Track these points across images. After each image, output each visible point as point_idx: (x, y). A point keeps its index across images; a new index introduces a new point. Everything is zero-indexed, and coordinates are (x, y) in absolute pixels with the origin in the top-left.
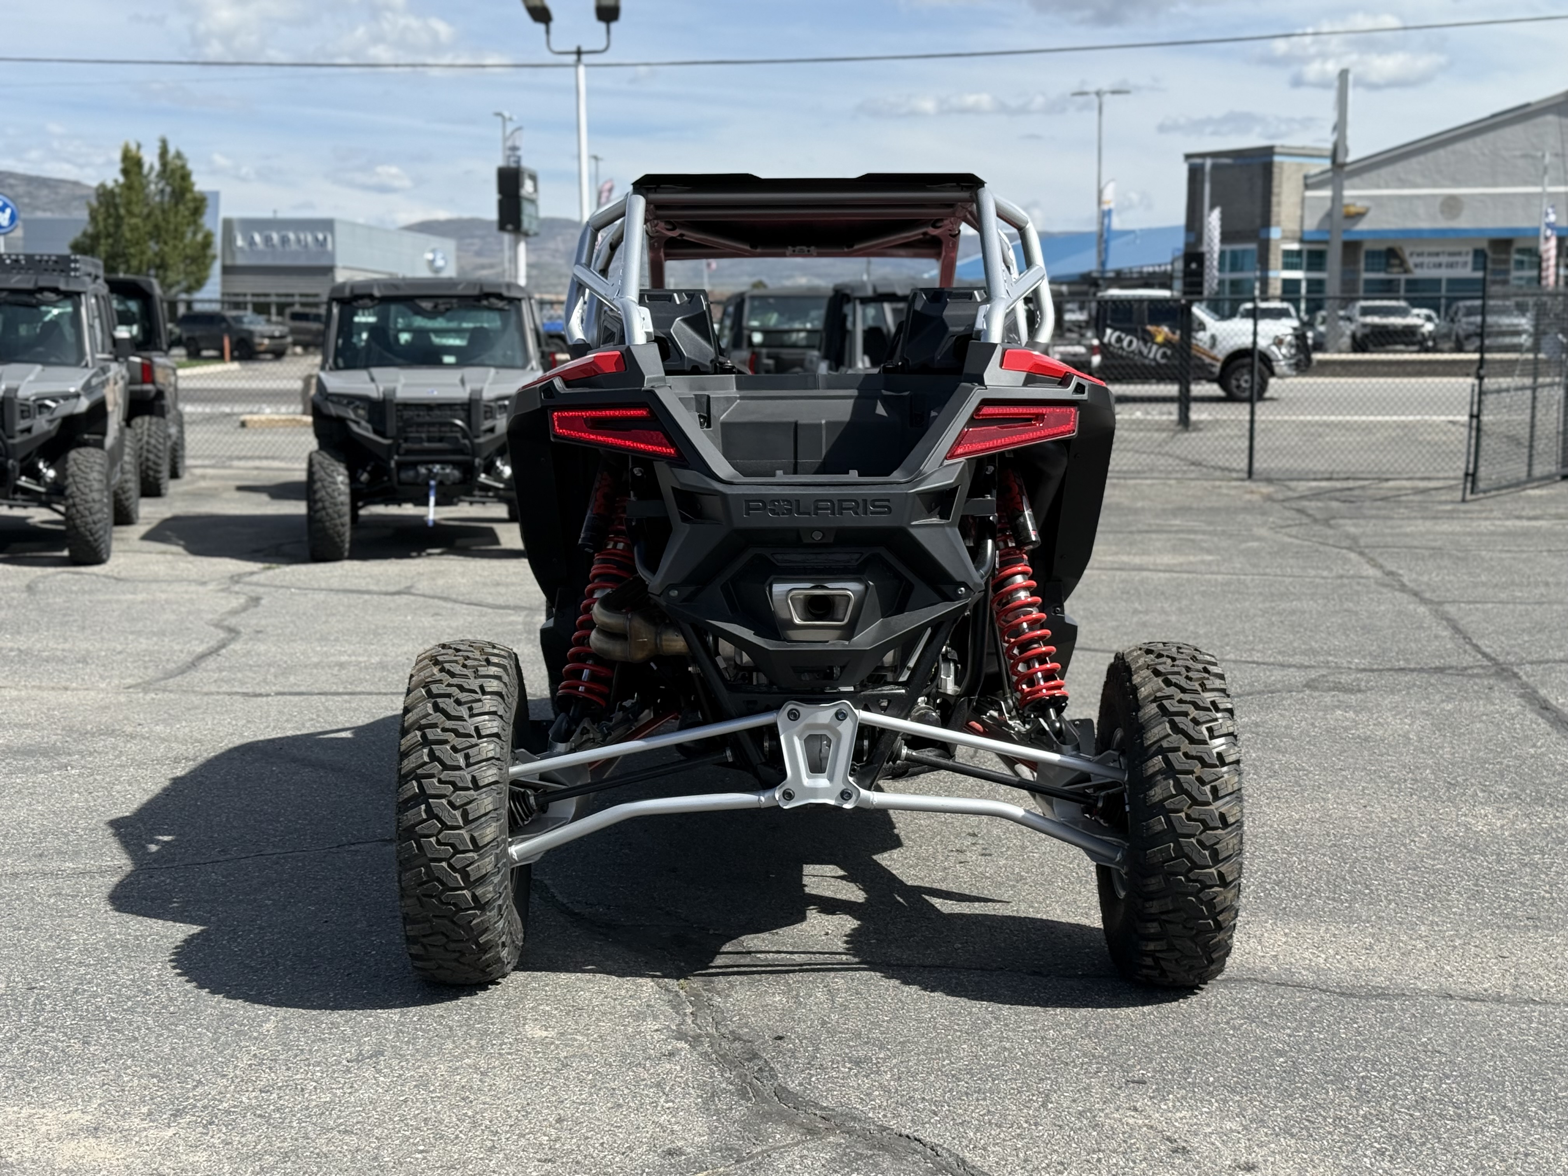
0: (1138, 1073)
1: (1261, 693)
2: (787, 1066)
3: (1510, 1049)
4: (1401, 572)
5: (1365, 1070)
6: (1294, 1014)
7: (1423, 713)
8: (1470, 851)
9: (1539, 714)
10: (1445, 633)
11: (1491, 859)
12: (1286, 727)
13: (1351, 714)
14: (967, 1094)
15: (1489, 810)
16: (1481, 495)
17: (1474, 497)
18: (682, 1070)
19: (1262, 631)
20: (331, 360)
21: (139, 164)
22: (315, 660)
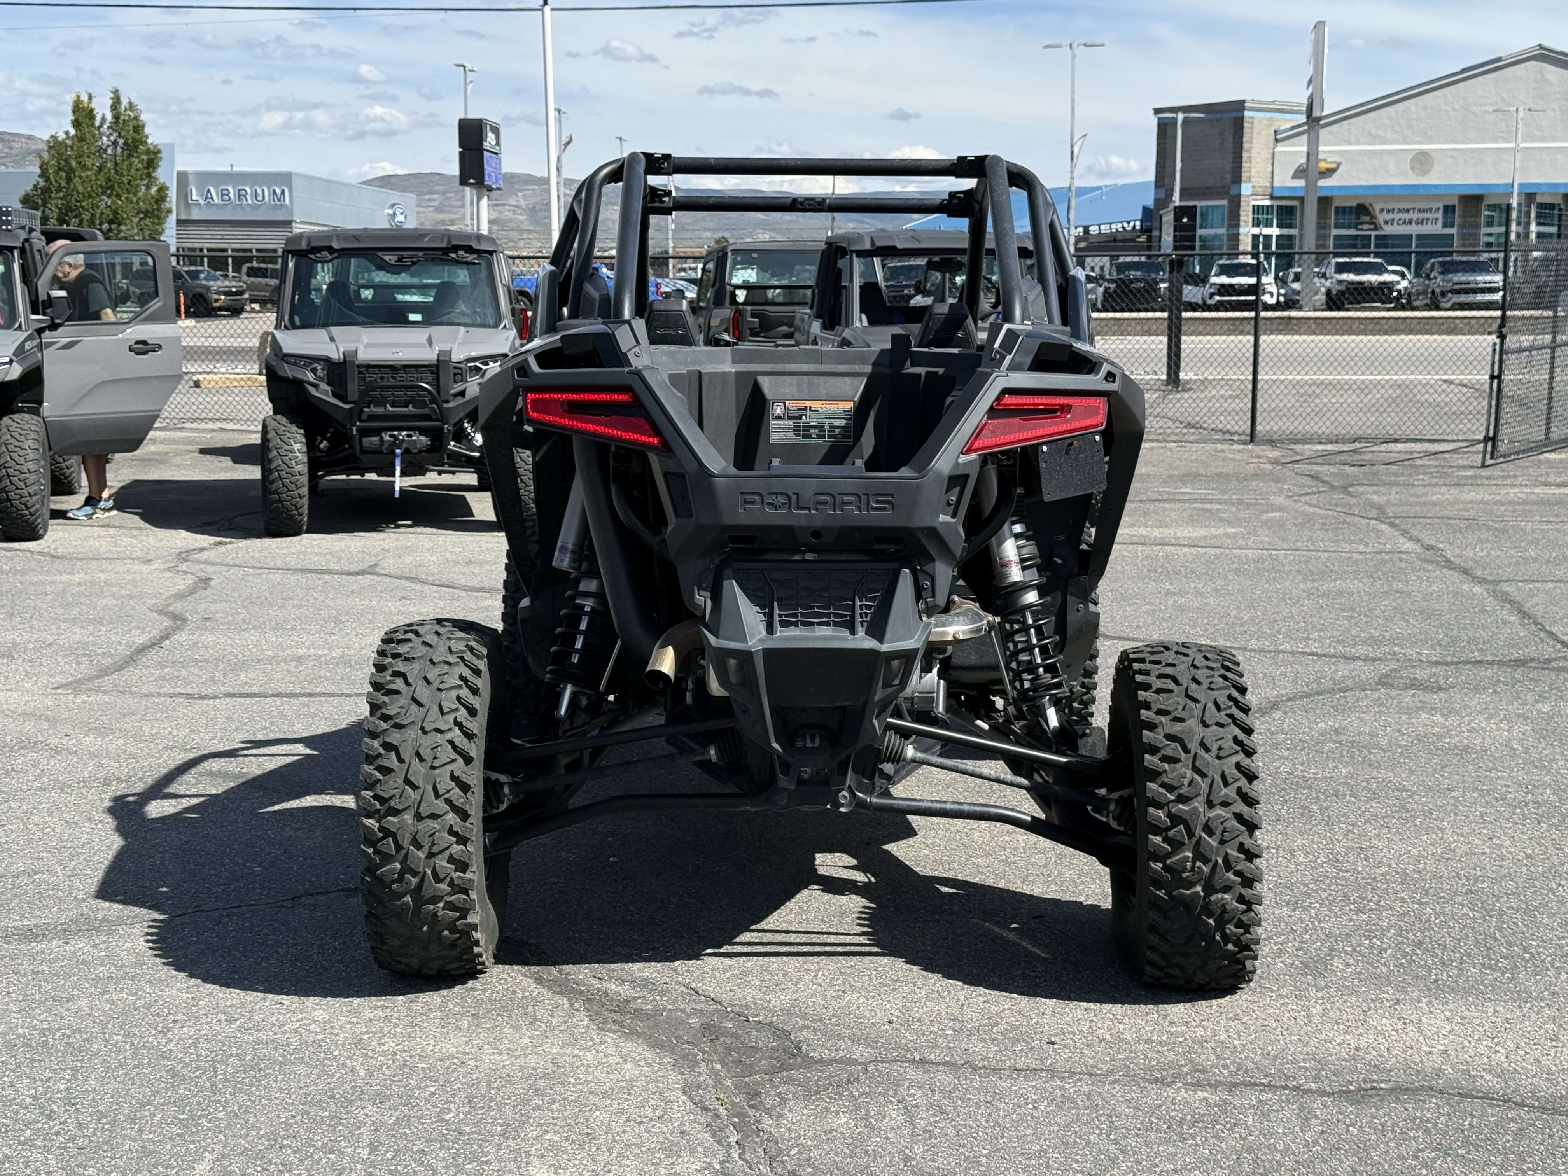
1: (1331, 691)
4: (1441, 546)
7: (1519, 716)
10: (1513, 619)
12: (1371, 735)
13: (1438, 718)
16: (1501, 460)
17: (1493, 461)
19: (1311, 616)
20: (286, 318)
21: (90, 114)
22: (270, 653)
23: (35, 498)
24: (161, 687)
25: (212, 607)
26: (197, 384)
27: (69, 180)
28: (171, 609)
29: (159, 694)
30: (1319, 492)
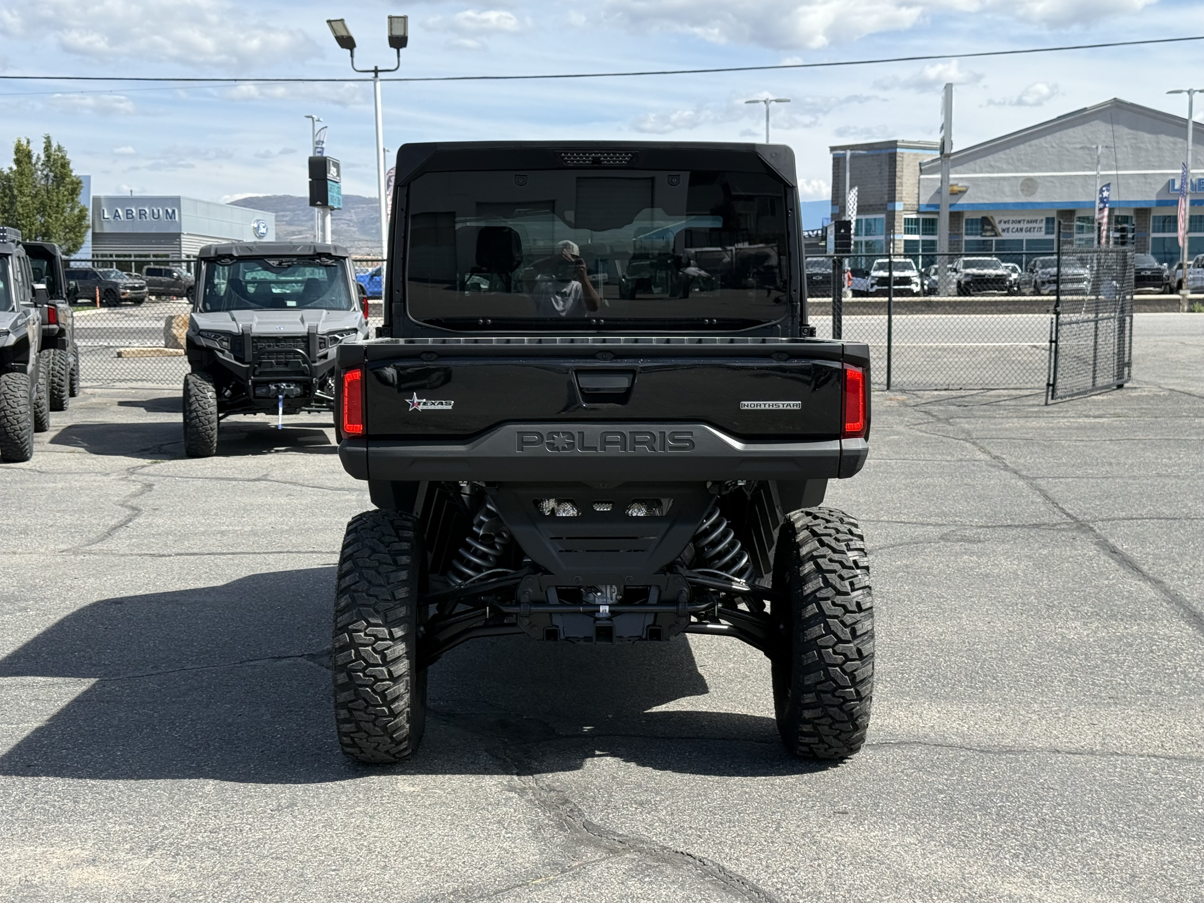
0: (841, 807)
1: (909, 544)
2: (590, 807)
3: (1102, 785)
4: (1004, 456)
5: (1001, 801)
6: (949, 765)
7: (1026, 556)
8: (1065, 652)
9: (1110, 556)
10: (1039, 500)
11: (1081, 657)
12: (928, 568)
13: (974, 558)
14: (721, 823)
15: (1077, 623)
16: (1059, 400)
17: (1054, 401)
18: (515, 811)
19: (906, 500)
20: (200, 305)
21: (29, 155)
22: (202, 529)
23: (24, 431)
24: (132, 550)
25: (158, 502)
26: (119, 355)
27: (12, 203)
28: (129, 503)
29: (132, 555)
30: (928, 423)
